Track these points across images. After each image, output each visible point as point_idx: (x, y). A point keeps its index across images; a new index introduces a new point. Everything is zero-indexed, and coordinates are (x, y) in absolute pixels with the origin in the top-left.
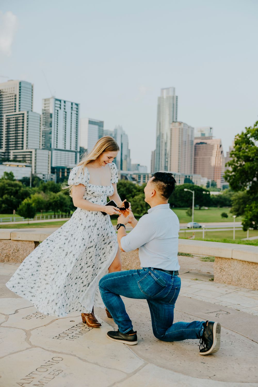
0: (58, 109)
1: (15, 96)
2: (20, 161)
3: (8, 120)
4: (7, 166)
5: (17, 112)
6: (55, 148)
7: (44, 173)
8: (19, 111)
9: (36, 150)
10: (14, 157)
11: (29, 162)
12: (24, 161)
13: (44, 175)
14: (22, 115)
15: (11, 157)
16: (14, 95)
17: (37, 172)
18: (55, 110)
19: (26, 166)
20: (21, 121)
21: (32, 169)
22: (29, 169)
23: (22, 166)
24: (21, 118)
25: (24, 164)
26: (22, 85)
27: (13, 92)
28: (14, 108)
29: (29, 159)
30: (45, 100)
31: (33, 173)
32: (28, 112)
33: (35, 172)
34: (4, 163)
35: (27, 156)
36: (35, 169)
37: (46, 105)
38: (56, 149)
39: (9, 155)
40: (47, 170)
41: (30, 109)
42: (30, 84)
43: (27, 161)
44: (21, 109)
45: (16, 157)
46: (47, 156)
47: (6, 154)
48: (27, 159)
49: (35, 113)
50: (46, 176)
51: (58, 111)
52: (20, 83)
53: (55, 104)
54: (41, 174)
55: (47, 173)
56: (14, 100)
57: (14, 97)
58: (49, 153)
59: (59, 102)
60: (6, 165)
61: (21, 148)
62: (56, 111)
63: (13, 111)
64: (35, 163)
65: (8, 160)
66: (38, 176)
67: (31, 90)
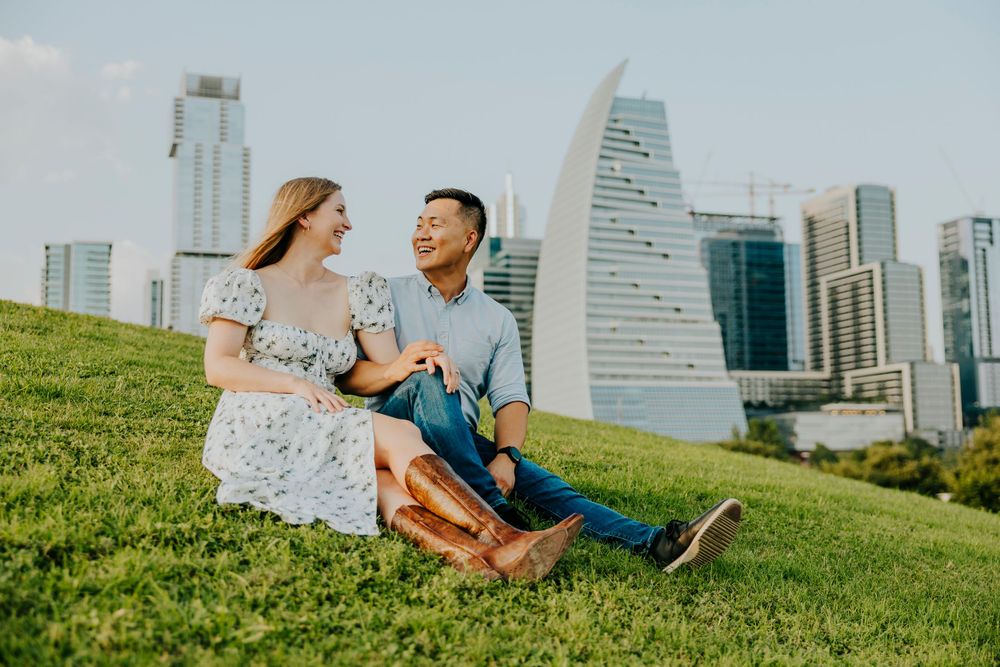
0: (986, 245)
1: (847, 227)
2: (869, 400)
3: (833, 291)
4: (834, 414)
5: (855, 268)
6: (986, 354)
7: (943, 428)
8: (861, 264)
9: (912, 365)
10: (855, 388)
11: (897, 399)
12: (882, 398)
13: (940, 433)
14: (866, 276)
15: (848, 391)
16: (843, 225)
17: (921, 425)
18: (975, 248)
19: (887, 411)
20: (867, 290)
21: (905, 420)
22: (896, 419)
23: (877, 412)
24: (867, 283)
25: (882, 406)
26: (863, 194)
27: (840, 218)
28: (844, 259)
29: (895, 391)
30: (946, 226)
31: (910, 428)
32: (883, 265)
33: (916, 426)
34: (827, 407)
35: (889, 384)
36: (915, 418)
37: (950, 240)
38: (987, 360)
39: (841, 386)
40: (951, 420)
41: (890, 255)
42: (885, 189)
43: (890, 398)
44: (865, 259)
45: (859, 389)
46: (949, 379)
47: (834, 383)
48: (889, 392)
49: (905, 264)
50: (949, 435)
51: (984, 250)
52: (857, 192)
53: (974, 231)
54: (932, 430)
55: (951, 427)
56: (844, 238)
57: (843, 231)
58: (951, 370)
59: (985, 227)
60: (830, 411)
61: (870, 363)
62: (980, 252)
63: (845, 265)
64: (914, 401)
65: (837, 398)
66: (924, 436)
67: (888, 205)
